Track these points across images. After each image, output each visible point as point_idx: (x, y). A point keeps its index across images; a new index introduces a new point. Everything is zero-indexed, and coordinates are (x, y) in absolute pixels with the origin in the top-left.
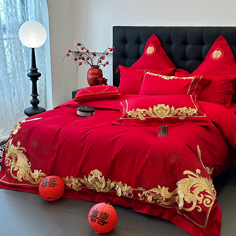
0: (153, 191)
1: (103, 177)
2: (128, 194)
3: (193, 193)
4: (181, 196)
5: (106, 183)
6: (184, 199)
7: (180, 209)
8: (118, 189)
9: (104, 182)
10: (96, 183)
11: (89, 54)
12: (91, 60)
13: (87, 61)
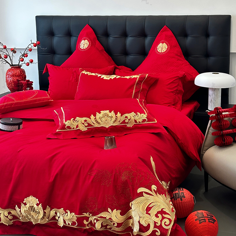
0: (102, 216)
1: (41, 204)
2: (72, 222)
3: (150, 214)
4: (136, 219)
5: (45, 212)
6: (139, 222)
7: (135, 234)
8: (59, 217)
9: (41, 211)
10: (32, 213)
11: (7, 51)
12: (10, 59)
13: (5, 59)
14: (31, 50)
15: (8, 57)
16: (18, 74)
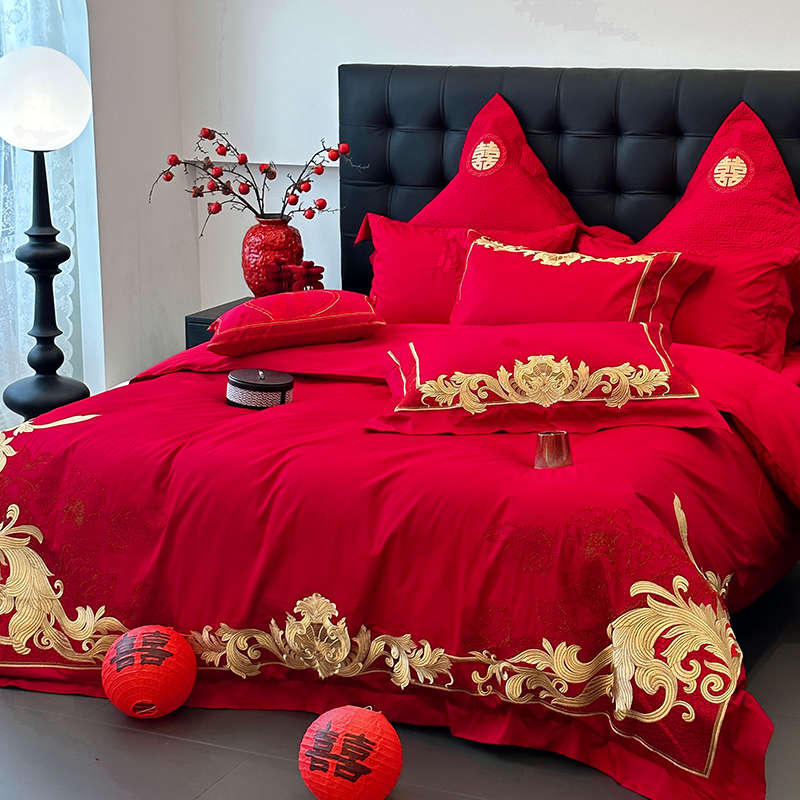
0: (524, 660)
1: (344, 619)
2: (436, 676)
3: (665, 659)
4: (624, 672)
5: (354, 644)
6: (633, 681)
7: (620, 718)
8: (396, 661)
9: (345, 639)
10: (317, 643)
11: (249, 171)
12: (258, 196)
13: (242, 196)
14: (320, 171)
15: (251, 188)
16: (281, 243)
